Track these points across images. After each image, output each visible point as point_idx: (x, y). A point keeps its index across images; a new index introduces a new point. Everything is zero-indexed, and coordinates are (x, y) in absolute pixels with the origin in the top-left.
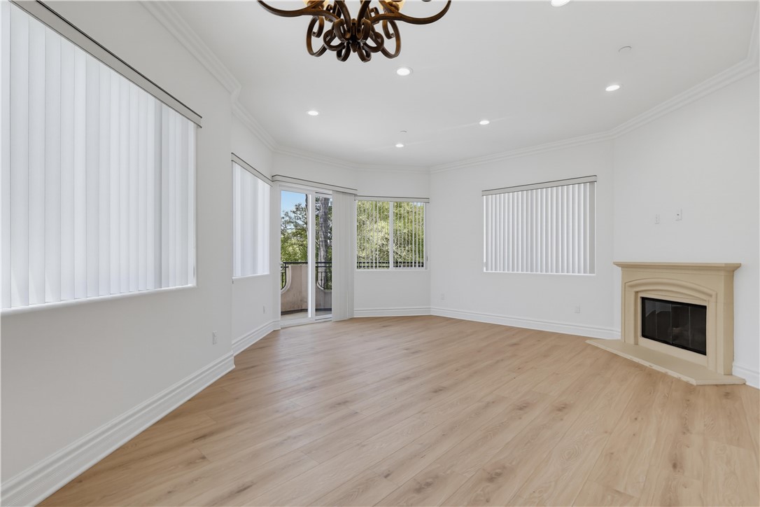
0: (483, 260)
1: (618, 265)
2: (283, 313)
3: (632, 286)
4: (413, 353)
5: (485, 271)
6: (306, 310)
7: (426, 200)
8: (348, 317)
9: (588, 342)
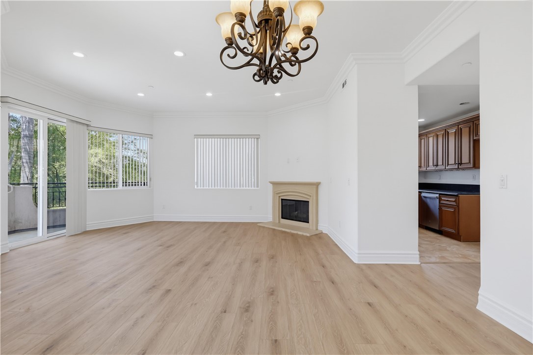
0: (195, 181)
1: (271, 183)
2: (10, 233)
3: (278, 194)
4: (168, 247)
5: (196, 187)
6: (36, 229)
7: (150, 136)
8: (83, 230)
9: (258, 224)
